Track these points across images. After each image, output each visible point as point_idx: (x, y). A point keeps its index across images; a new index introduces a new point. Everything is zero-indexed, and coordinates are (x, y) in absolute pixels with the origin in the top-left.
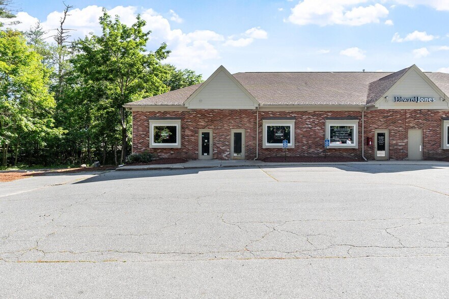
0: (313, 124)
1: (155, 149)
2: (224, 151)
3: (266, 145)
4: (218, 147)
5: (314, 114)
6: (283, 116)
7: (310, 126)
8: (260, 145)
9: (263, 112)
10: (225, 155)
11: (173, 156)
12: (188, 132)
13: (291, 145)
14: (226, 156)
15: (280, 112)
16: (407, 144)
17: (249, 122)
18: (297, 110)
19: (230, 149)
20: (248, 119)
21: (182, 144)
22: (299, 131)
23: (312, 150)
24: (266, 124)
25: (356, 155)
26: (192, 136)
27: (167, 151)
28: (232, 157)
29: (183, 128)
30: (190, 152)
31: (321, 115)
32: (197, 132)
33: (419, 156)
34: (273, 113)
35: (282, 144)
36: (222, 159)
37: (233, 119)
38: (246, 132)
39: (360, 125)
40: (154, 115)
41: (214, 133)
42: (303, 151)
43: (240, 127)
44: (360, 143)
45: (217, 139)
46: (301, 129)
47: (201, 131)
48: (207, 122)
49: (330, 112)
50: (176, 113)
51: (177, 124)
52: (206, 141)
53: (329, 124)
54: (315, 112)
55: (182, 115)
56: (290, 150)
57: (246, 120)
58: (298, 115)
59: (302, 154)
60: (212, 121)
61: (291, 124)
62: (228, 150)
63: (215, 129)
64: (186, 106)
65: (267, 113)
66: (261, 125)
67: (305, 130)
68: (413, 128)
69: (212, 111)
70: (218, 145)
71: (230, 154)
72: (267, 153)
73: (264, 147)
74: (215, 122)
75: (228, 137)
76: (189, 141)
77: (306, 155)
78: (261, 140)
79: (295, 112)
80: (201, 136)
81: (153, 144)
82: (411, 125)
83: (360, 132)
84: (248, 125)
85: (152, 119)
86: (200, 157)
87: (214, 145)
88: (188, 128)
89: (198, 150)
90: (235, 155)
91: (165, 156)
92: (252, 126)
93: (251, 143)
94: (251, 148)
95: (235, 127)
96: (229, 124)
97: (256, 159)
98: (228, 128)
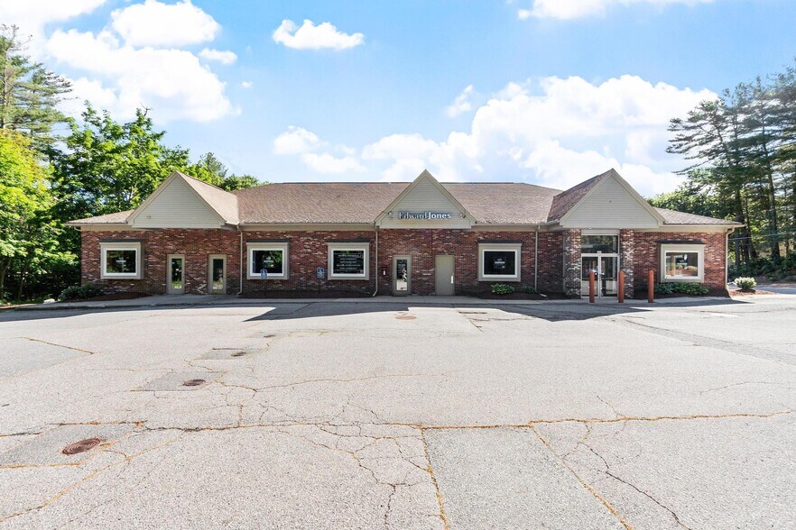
0: (314, 248)
1: (111, 281)
2: (198, 283)
3: (252, 274)
4: (192, 279)
5: (315, 235)
6: (275, 237)
7: (309, 250)
8: (245, 275)
9: (250, 232)
10: (200, 288)
11: (134, 289)
12: (152, 259)
13: (283, 275)
14: (202, 290)
15: (271, 232)
16: (434, 274)
17: (232, 245)
18: (289, 230)
19: (207, 280)
20: (230, 241)
21: (145, 274)
22: (295, 257)
24: (252, 248)
25: (368, 289)
26: (158, 263)
27: (126, 283)
28: (211, 291)
29: (145, 253)
30: (156, 285)
31: (323, 236)
32: (165, 259)
33: (451, 290)
34: (262, 233)
35: (259, 275)
36: (197, 293)
37: (211, 242)
38: (228, 258)
39: (372, 249)
40: (108, 237)
41: (186, 260)
42: (300, 283)
43: (220, 252)
44: (372, 273)
45: (189, 268)
46: (297, 254)
47: (171, 257)
48: (177, 245)
49: (335, 232)
50: (137, 233)
51: (136, 247)
52: (177, 270)
53: (333, 248)
54: (315, 232)
55: (144, 237)
56: (282, 282)
57: (227, 242)
58: (293, 237)
59: (299, 287)
60: (183, 244)
61: (283, 248)
62: (204, 282)
63: (187, 255)
64: (129, 224)
65: (254, 233)
66: (245, 250)
67: (302, 256)
68: (442, 253)
69: (184, 231)
70: (191, 275)
71: (207, 286)
73: (248, 279)
74: (188, 245)
75: (204, 265)
76: (154, 270)
77: (304, 288)
78: (245, 269)
79: (291, 233)
80: (170, 264)
81: (106, 274)
82: (439, 249)
83: (372, 259)
84: (230, 249)
85: (104, 241)
86: (170, 291)
87: (187, 274)
88: (153, 254)
89: (165, 282)
90: (214, 288)
91: (122, 289)
92: (235, 251)
93: (233, 272)
94: (234, 279)
95: (214, 252)
96: (205, 248)
97: (239, 293)
98: (204, 253)
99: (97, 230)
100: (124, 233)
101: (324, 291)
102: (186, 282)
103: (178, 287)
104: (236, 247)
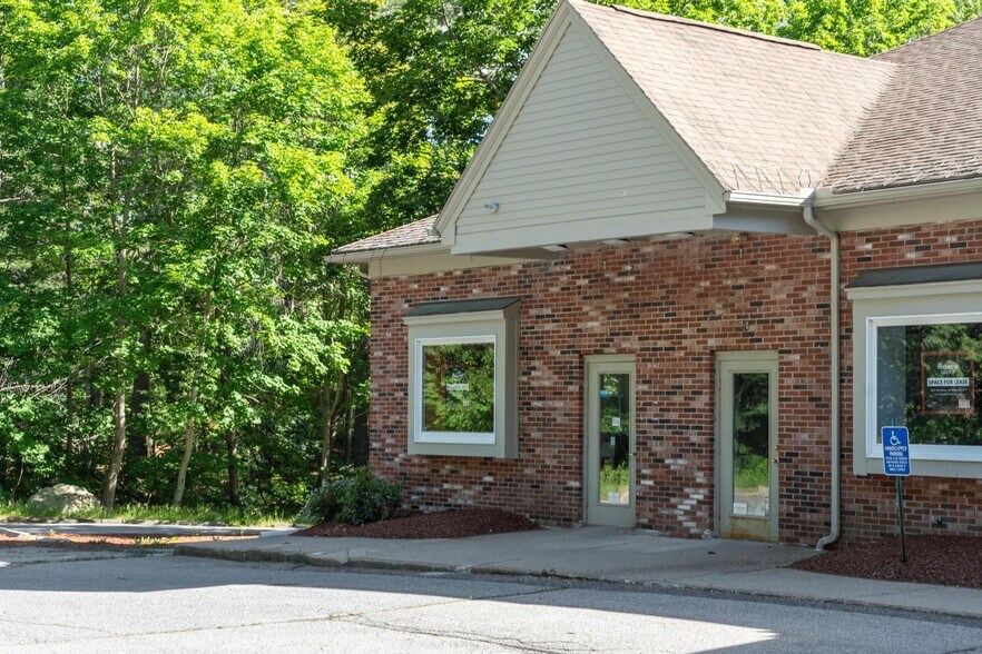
1: (435, 462)
2: (679, 482)
4: (658, 461)
8: (846, 452)
9: (868, 236)
10: (686, 505)
11: (492, 496)
12: (543, 377)
14: (690, 514)
15: (961, 228)
19: (710, 470)
20: (790, 287)
21: (523, 440)
24: (877, 316)
26: (557, 393)
27: (472, 474)
28: (724, 523)
29: (523, 352)
30: (552, 483)
32: (575, 375)
34: (920, 237)
36: (674, 530)
37: (721, 293)
38: (786, 371)
40: (430, 294)
41: (642, 377)
43: (749, 342)
45: (652, 413)
47: (598, 366)
48: (612, 316)
50: (502, 274)
51: (493, 331)
52: (617, 422)
55: (517, 288)
57: (779, 293)
60: (632, 309)
62: (700, 478)
63: (644, 356)
65: (886, 239)
66: (848, 328)
70: (657, 447)
71: (709, 501)
72: (890, 505)
73: (859, 468)
74: (646, 315)
75: (700, 402)
76: (546, 422)
78: (848, 423)
80: (595, 396)
81: (423, 440)
84: (790, 323)
85: (419, 309)
86: (593, 514)
87: (642, 444)
88: (543, 354)
89: (579, 472)
90: (739, 509)
91: (465, 496)
92: (810, 332)
93: (805, 436)
94: (808, 468)
95: (732, 341)
96: (704, 325)
97: (825, 540)
98: (698, 349)
99: (403, 271)
100: (469, 277)
102: (640, 476)
103: (617, 494)
104: (812, 313)
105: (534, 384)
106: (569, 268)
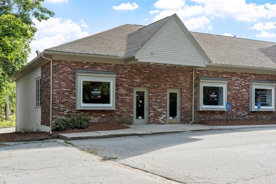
0: (241, 86)
2: (160, 114)
3: (203, 107)
4: (155, 110)
5: (241, 76)
7: (238, 88)
9: (198, 71)
10: (162, 118)
11: (105, 119)
12: (122, 91)
13: (224, 107)
14: (163, 120)
15: (213, 72)
17: (186, 81)
18: (225, 71)
20: (184, 78)
21: (116, 105)
23: (240, 113)
24: (203, 84)
26: (127, 95)
27: (98, 114)
28: (168, 121)
29: (116, 85)
30: (125, 116)
31: (246, 77)
32: (131, 91)
34: (207, 72)
36: (158, 123)
37: (170, 77)
38: (183, 93)
40: (81, 67)
41: (149, 92)
42: (232, 114)
43: (175, 87)
45: (153, 100)
46: (231, 90)
47: (136, 90)
48: (143, 79)
49: (254, 74)
50: (108, 65)
51: (111, 80)
52: (141, 102)
53: (254, 86)
54: (242, 73)
56: (221, 113)
57: (182, 78)
58: (228, 76)
59: (231, 117)
60: (148, 78)
62: (165, 112)
63: (151, 88)
65: (202, 72)
66: (197, 85)
67: (234, 92)
70: (154, 107)
71: (166, 117)
72: (202, 115)
74: (152, 80)
75: (164, 98)
76: (123, 101)
77: (235, 118)
78: (197, 101)
79: (226, 73)
80: (135, 95)
81: (82, 105)
84: (184, 84)
86: (135, 121)
88: (123, 86)
92: (188, 86)
93: (187, 104)
94: (187, 110)
95: (172, 87)
96: (166, 83)
97: (192, 122)
98: (164, 87)
100: (96, 65)
101: (247, 120)
102: (149, 113)
104: (188, 83)
105: (119, 92)
106: (130, 67)
